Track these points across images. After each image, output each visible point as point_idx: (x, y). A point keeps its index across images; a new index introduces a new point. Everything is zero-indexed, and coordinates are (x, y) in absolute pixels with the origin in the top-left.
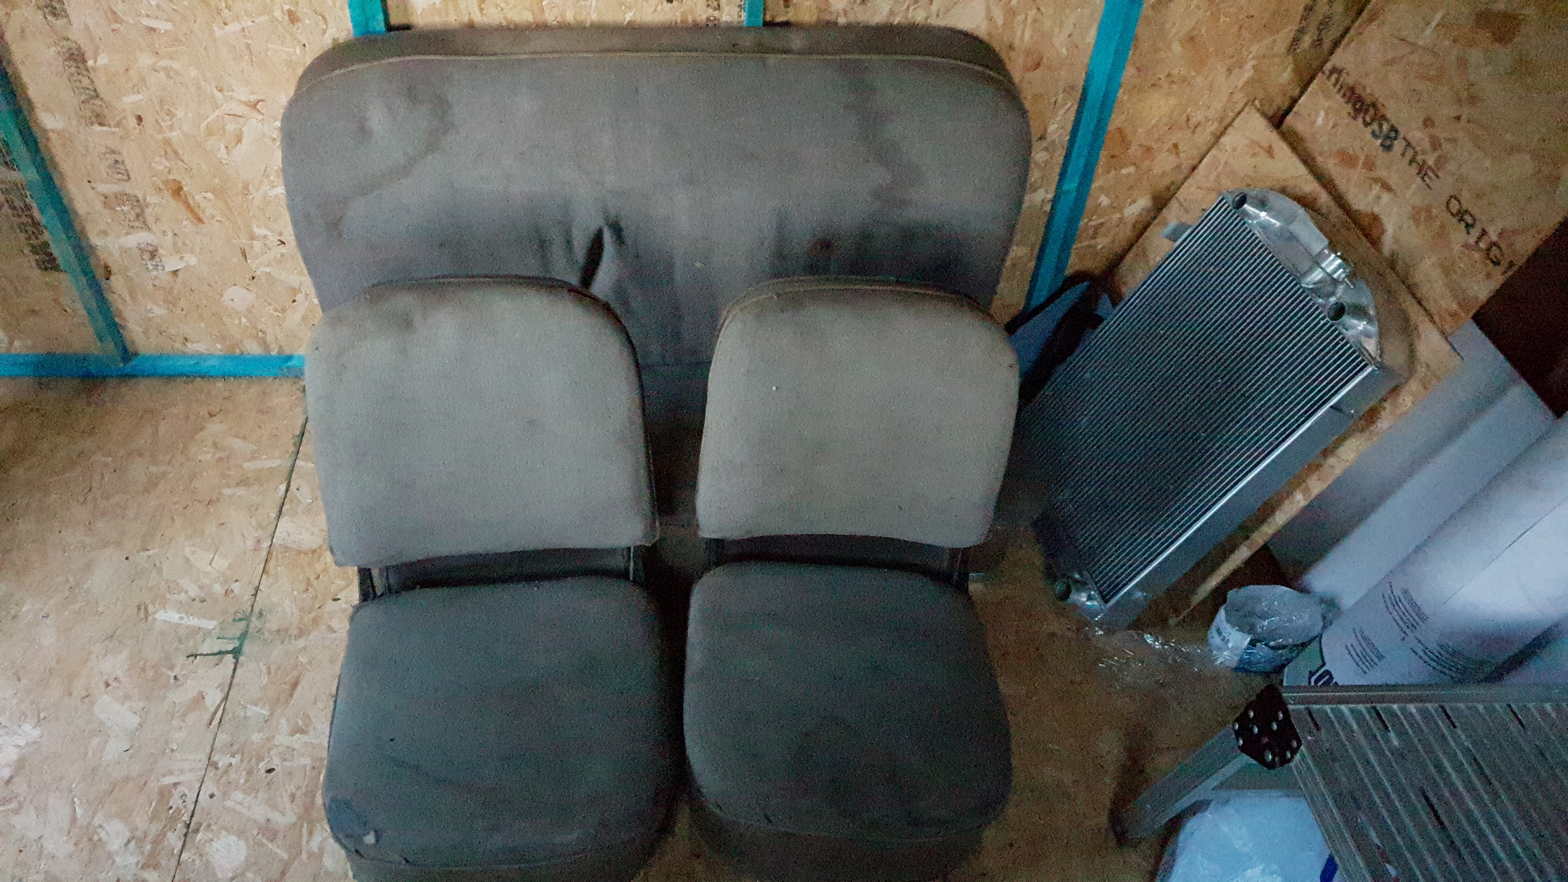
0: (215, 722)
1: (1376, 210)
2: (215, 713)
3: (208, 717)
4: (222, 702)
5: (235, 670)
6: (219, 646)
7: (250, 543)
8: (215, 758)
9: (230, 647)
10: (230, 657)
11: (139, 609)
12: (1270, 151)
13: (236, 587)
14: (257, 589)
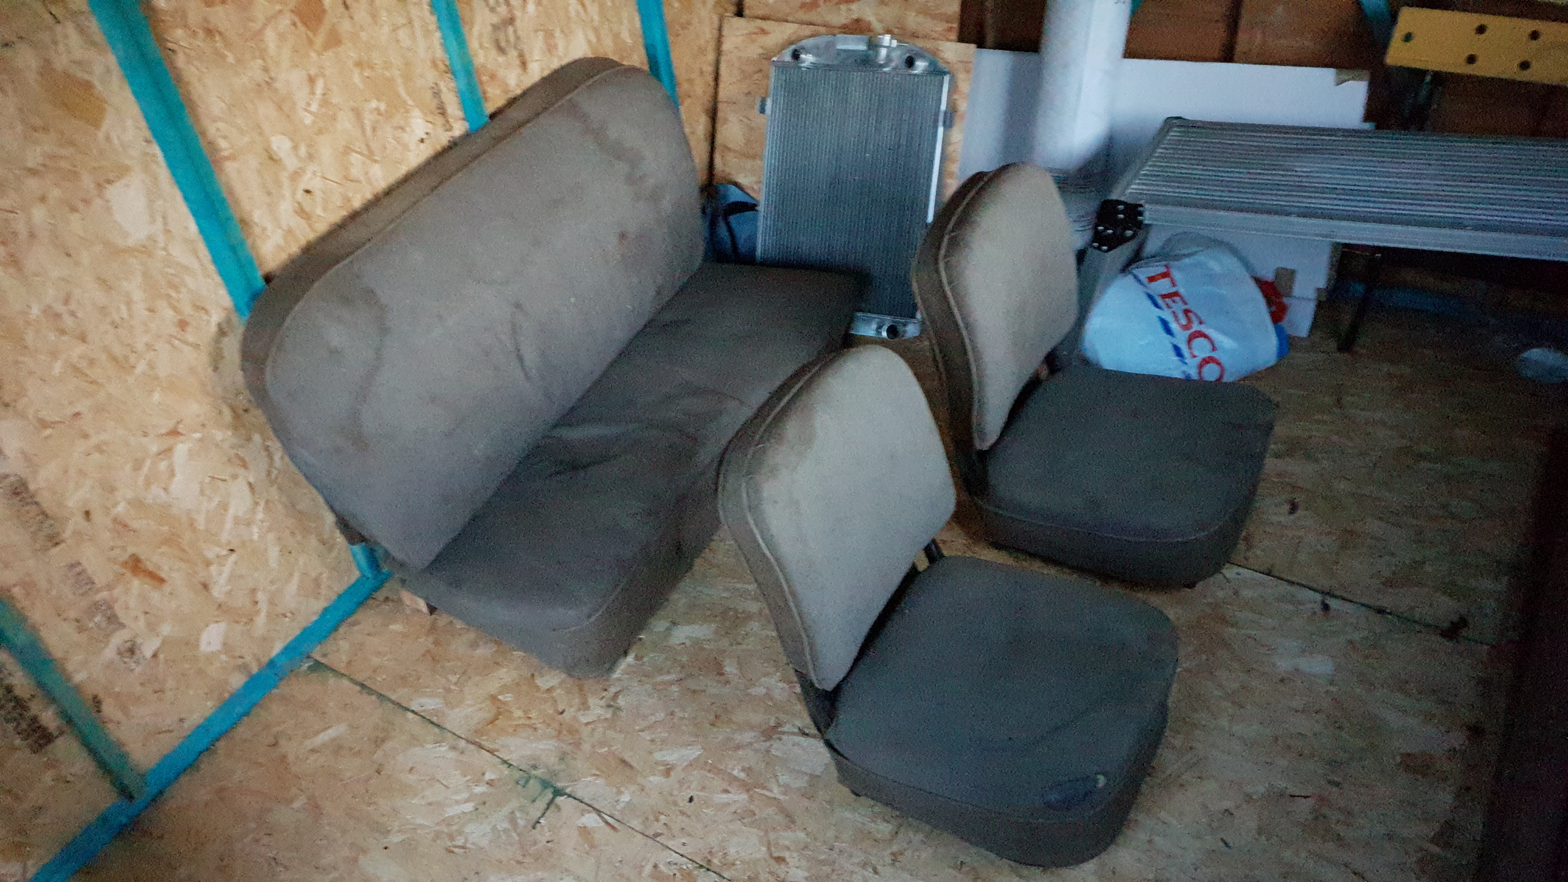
0: (616, 825)
1: (855, 17)
2: (607, 823)
3: (608, 829)
4: (600, 816)
5: (575, 799)
6: (541, 804)
7: (452, 755)
8: (651, 832)
9: (550, 796)
10: (560, 800)
11: (453, 852)
12: (763, 32)
13: (488, 776)
14: (505, 762)
